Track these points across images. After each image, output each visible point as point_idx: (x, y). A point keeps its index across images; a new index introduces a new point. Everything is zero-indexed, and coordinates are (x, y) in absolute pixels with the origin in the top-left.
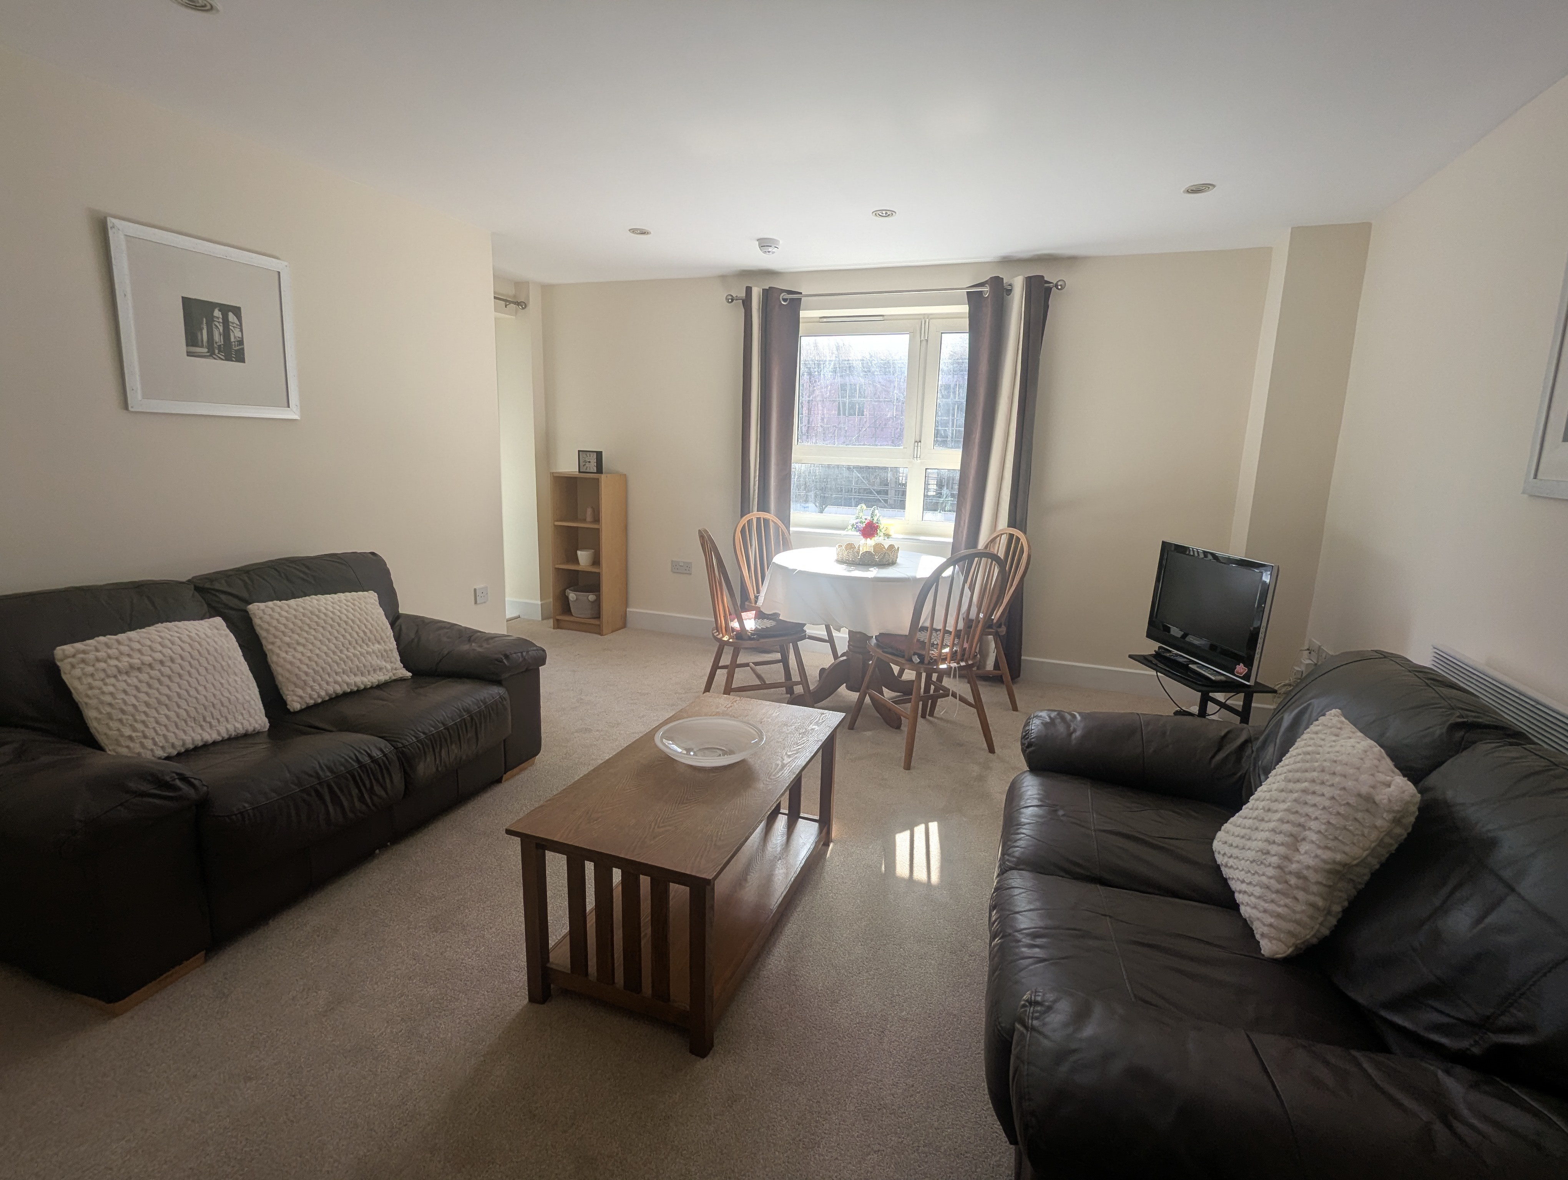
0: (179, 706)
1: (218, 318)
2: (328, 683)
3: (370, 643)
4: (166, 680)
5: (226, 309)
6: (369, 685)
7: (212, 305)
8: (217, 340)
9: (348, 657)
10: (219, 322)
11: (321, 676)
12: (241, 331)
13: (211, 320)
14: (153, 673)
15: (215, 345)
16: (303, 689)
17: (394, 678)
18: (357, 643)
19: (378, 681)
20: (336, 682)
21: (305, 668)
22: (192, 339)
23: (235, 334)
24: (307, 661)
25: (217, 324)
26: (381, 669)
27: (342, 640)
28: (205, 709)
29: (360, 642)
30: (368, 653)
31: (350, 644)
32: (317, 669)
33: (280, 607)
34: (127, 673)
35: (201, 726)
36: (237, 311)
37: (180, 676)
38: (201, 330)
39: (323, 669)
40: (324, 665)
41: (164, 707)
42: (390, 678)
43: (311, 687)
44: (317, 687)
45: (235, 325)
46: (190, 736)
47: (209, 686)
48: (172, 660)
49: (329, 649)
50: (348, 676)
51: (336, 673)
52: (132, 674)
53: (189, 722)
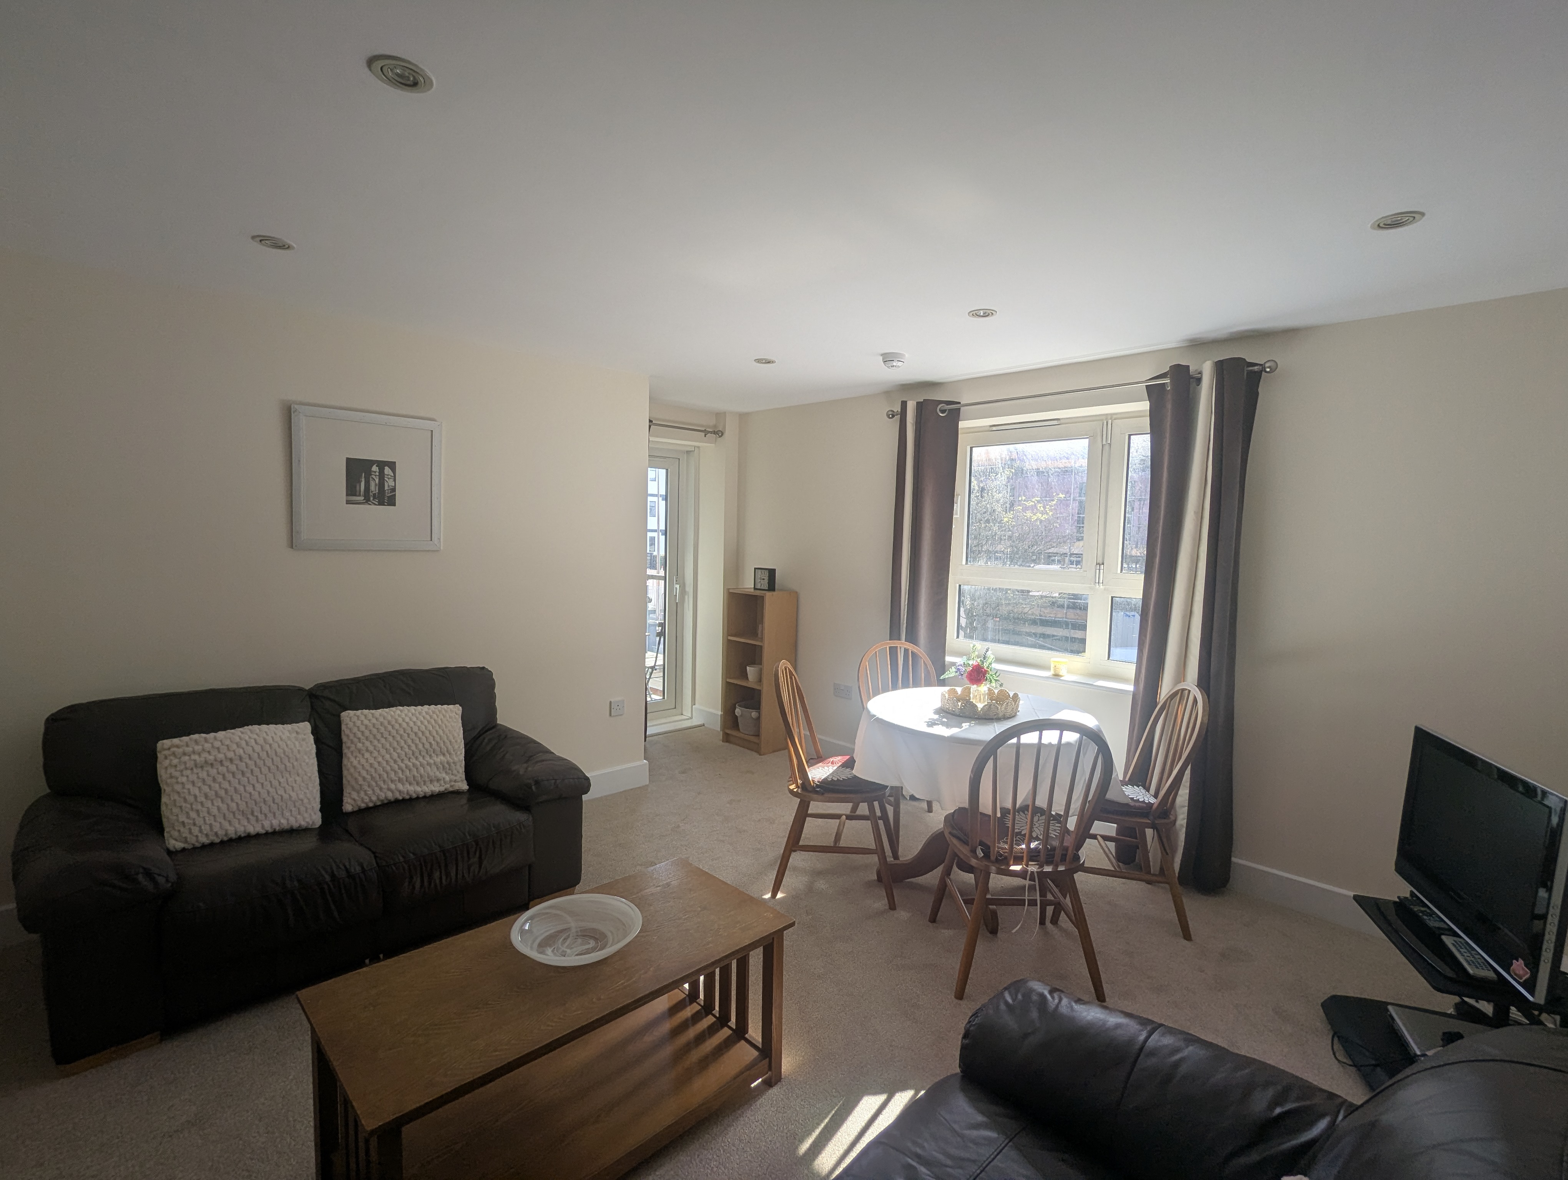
0: (232, 800)
1: (375, 472)
2: (381, 789)
3: (433, 755)
4: (229, 776)
5: (382, 465)
6: (422, 794)
7: (372, 463)
8: (373, 490)
9: (407, 767)
10: (375, 475)
11: (376, 783)
12: (395, 481)
13: (369, 474)
14: (221, 768)
15: (371, 494)
16: (358, 792)
17: (451, 789)
18: (420, 754)
19: (432, 791)
20: (389, 789)
21: (364, 773)
22: (351, 490)
23: (390, 483)
24: (368, 768)
25: (374, 477)
26: (438, 780)
27: (407, 750)
28: (256, 804)
29: (424, 753)
30: (429, 764)
31: (413, 754)
32: (374, 775)
33: (365, 716)
34: (202, 767)
35: (248, 819)
36: (392, 465)
37: (243, 773)
38: (360, 482)
39: (380, 775)
40: (382, 773)
41: (219, 800)
42: (446, 789)
43: (365, 791)
44: (370, 792)
45: (389, 477)
46: (234, 827)
47: (267, 784)
48: (241, 759)
49: (391, 758)
50: (403, 784)
51: (392, 781)
52: (205, 768)
53: (237, 815)
